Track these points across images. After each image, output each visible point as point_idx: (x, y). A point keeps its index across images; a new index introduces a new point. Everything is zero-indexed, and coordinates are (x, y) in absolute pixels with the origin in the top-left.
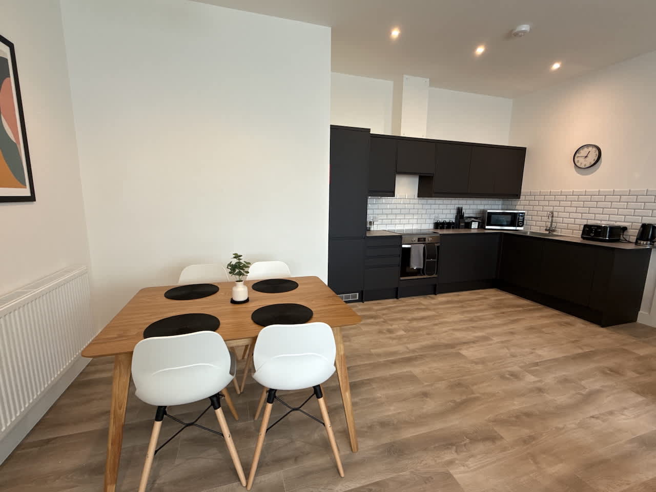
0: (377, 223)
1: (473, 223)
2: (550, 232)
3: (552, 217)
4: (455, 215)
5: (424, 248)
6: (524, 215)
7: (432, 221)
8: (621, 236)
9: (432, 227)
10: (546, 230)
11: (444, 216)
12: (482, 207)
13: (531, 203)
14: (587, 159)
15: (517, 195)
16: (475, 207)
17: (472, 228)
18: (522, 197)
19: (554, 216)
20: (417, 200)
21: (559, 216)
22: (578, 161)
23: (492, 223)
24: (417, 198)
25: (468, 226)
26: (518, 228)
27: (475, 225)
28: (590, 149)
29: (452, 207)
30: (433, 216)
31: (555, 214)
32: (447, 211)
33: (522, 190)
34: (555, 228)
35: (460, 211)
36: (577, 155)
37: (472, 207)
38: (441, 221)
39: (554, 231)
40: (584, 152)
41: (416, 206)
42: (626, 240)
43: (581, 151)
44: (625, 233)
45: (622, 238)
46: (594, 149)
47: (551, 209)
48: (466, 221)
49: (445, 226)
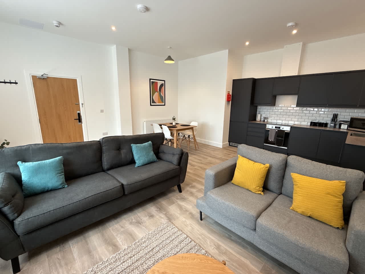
0: (271, 118)
1: (342, 125)
4: (331, 118)
5: (276, 132)
7: (310, 121)
9: (309, 124)
17: (341, 128)
27: (344, 126)
29: (330, 113)
30: (311, 118)
35: (335, 116)
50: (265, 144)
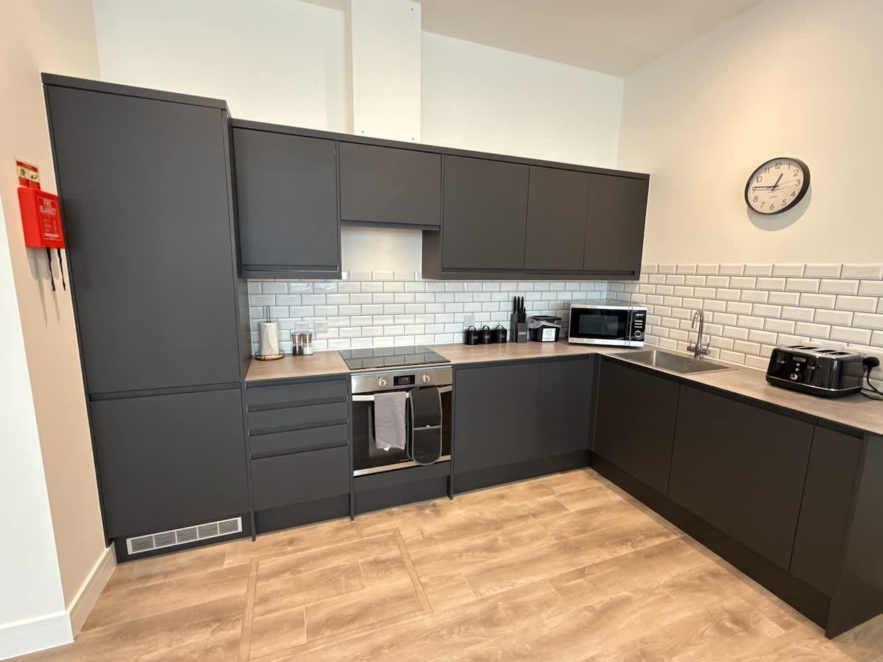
0: (326, 336)
1: (545, 330)
2: (696, 355)
3: (702, 322)
4: (510, 313)
5: (408, 400)
6: (645, 316)
7: (460, 328)
8: (865, 379)
9: (458, 339)
10: (689, 349)
11: (485, 316)
12: (566, 297)
13: (661, 289)
14: (776, 193)
15: (633, 273)
16: (552, 296)
17: (543, 340)
18: (643, 277)
19: (705, 319)
20: (422, 285)
21: (715, 321)
22: (756, 198)
23: (581, 331)
24: (421, 279)
25: (536, 336)
26: (633, 344)
27: (549, 335)
28: (784, 168)
29: (504, 296)
30: (460, 318)
31: (708, 316)
32: (495, 306)
33: (643, 263)
34: (708, 345)
35: (518, 307)
36: (754, 184)
37: (546, 296)
38: (478, 327)
39: (705, 352)
40: (768, 178)
41: (419, 297)
42: (875, 391)
43: (763, 175)
44: (874, 373)
45: (865, 385)
46: (794, 168)
47: (698, 304)
48: (531, 326)
49: (487, 337)
50: (356, 473)
